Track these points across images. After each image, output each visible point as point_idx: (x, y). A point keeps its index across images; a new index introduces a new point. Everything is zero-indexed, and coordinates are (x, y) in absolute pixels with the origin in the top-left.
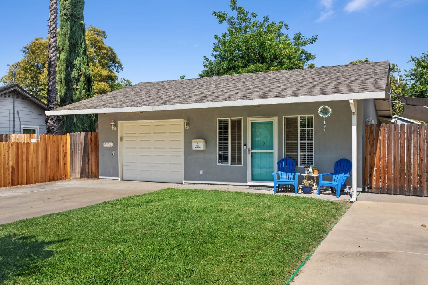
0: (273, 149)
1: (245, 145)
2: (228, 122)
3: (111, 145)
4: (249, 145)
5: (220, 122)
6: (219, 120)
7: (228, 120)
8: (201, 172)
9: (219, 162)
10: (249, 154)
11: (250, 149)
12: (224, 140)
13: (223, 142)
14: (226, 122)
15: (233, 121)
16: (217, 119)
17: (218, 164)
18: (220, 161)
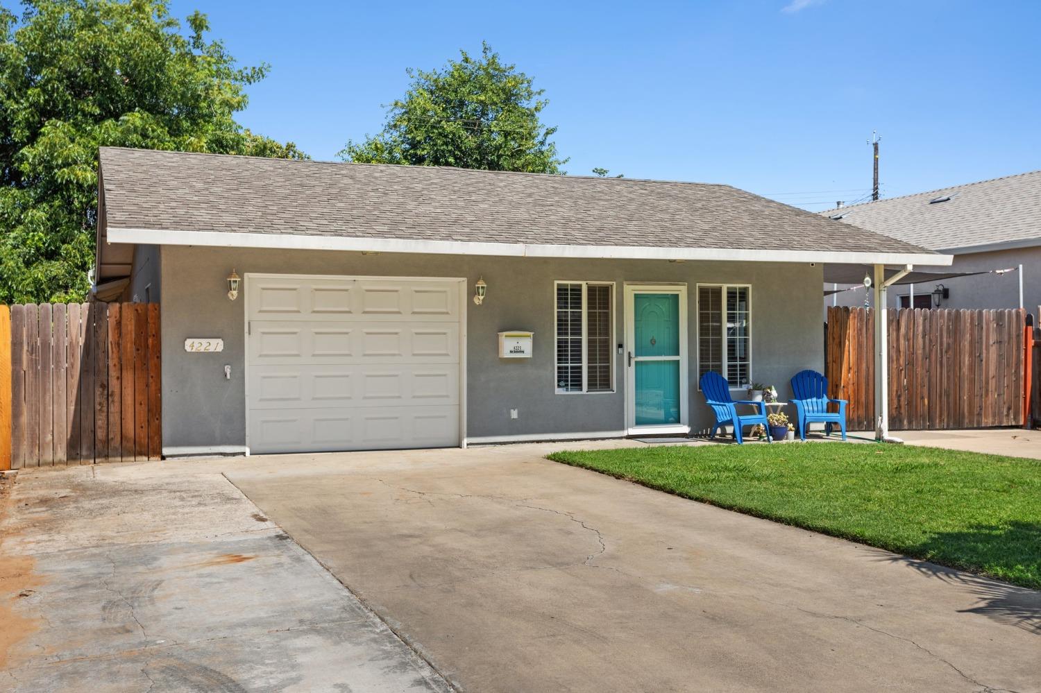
0: (678, 354)
1: (620, 346)
2: (580, 290)
3: (216, 345)
4: (630, 345)
5: (562, 290)
6: (558, 285)
7: (581, 285)
8: (514, 414)
9: (559, 386)
10: (630, 365)
11: (633, 355)
12: (572, 334)
13: (569, 337)
14: (577, 290)
15: (591, 290)
16: (556, 282)
17: (559, 391)
18: (562, 383)
